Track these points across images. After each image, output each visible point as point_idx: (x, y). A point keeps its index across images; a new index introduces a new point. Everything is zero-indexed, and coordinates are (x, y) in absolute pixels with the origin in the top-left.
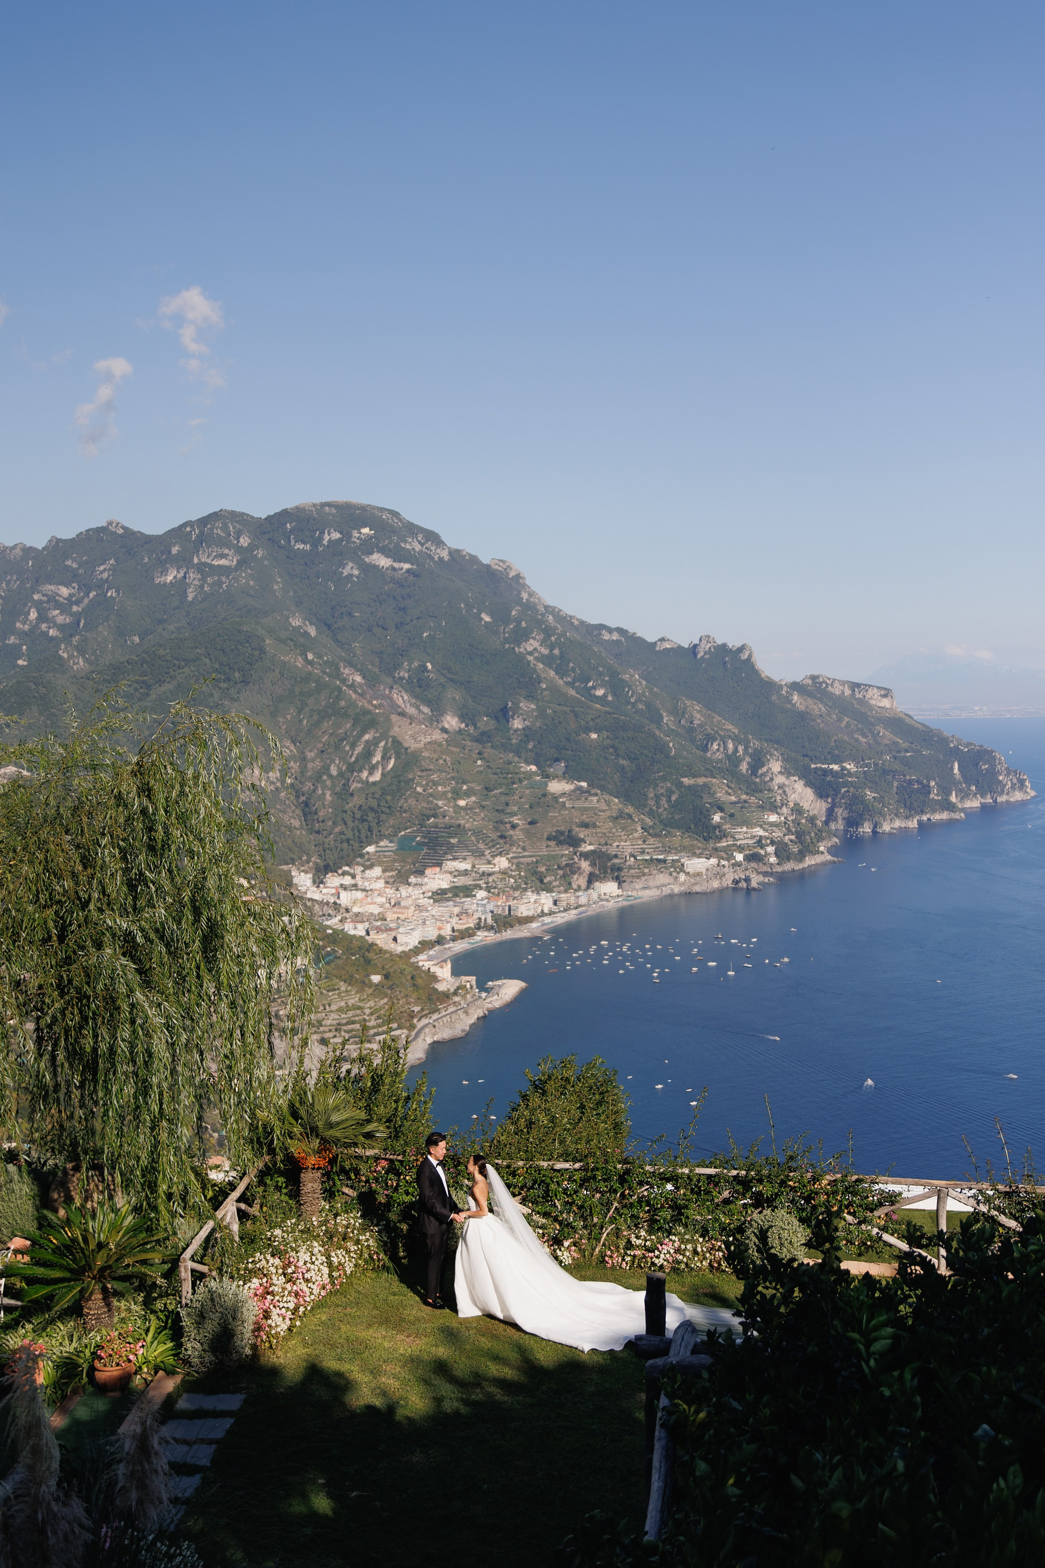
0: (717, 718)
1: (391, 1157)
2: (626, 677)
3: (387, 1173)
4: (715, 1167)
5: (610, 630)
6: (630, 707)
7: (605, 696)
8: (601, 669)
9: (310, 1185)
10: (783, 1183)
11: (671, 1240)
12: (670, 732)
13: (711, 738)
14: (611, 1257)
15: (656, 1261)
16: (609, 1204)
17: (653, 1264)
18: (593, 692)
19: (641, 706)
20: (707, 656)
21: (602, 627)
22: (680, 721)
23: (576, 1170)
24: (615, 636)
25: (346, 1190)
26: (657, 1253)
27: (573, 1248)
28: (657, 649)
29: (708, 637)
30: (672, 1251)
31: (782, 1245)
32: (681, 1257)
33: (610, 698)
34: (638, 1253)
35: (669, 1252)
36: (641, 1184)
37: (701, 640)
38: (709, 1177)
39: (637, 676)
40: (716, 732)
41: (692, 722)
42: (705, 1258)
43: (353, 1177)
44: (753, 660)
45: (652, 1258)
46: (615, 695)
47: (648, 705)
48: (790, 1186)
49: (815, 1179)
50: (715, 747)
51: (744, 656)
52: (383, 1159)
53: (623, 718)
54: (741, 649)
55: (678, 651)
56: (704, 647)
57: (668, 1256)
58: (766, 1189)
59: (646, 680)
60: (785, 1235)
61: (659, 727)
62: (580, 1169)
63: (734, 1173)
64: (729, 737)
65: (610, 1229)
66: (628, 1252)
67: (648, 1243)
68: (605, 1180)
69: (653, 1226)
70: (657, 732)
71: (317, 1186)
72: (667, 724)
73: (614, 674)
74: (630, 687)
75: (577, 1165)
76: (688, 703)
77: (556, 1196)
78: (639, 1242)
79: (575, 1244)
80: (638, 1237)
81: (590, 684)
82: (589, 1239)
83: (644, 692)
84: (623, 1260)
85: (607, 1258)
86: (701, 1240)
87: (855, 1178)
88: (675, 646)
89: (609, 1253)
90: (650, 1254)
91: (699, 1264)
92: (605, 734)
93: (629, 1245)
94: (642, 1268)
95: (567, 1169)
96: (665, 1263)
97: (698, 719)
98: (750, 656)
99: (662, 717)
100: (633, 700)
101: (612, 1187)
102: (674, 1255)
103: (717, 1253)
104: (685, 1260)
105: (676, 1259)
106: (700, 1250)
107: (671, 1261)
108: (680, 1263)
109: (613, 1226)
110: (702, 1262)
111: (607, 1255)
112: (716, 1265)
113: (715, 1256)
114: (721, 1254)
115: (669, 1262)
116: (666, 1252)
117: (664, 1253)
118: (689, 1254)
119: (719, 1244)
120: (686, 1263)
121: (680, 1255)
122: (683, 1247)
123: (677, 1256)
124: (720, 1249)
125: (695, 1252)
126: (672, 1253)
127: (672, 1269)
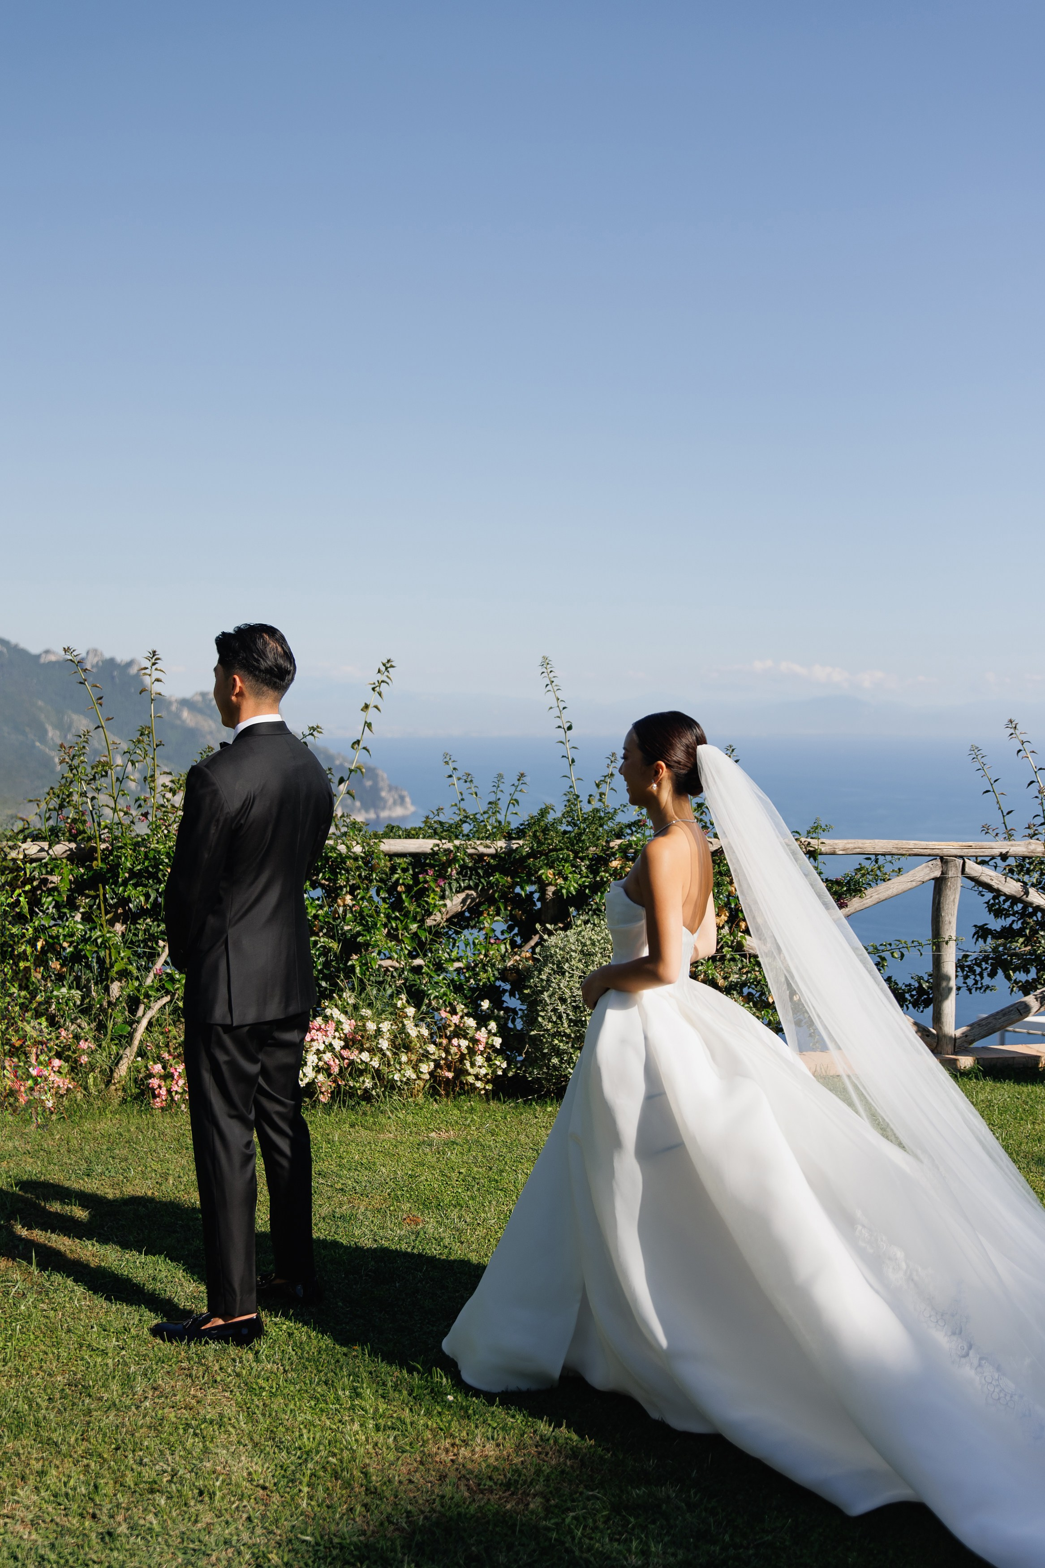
11: (326, 1019)
14: (166, 1077)
20: (95, 669)
22: (66, 736)
23: (57, 863)
28: (42, 660)
29: (96, 650)
30: (338, 1044)
32: (365, 1056)
35: (329, 1048)
37: (88, 653)
38: (418, 860)
42: (426, 1056)
51: (132, 671)
54: (130, 664)
55: (63, 663)
56: (93, 660)
57: (328, 1056)
61: (44, 742)
62: (70, 860)
65: (157, 1006)
72: (52, 739)
76: (75, 717)
82: (99, 1040)
85: (155, 1082)
86: (411, 1010)
88: (60, 658)
89: (158, 1068)
91: (410, 1073)
96: (321, 1077)
99: (45, 732)
102: (345, 1053)
103: (455, 1041)
104: (375, 1063)
105: (352, 1063)
106: (413, 1032)
107: (336, 1070)
108: (361, 1073)
109: (167, 999)
110: (416, 1068)
111: (150, 1076)
112: (450, 1075)
113: (447, 1052)
114: (464, 1043)
115: (329, 1075)
116: (322, 1047)
117: (318, 1052)
118: (384, 1044)
119: (455, 1019)
120: (378, 1071)
121: (361, 1051)
122: (371, 1026)
123: (353, 1055)
124: (461, 1032)
125: (401, 1043)
126: (338, 1048)
127: (336, 1094)
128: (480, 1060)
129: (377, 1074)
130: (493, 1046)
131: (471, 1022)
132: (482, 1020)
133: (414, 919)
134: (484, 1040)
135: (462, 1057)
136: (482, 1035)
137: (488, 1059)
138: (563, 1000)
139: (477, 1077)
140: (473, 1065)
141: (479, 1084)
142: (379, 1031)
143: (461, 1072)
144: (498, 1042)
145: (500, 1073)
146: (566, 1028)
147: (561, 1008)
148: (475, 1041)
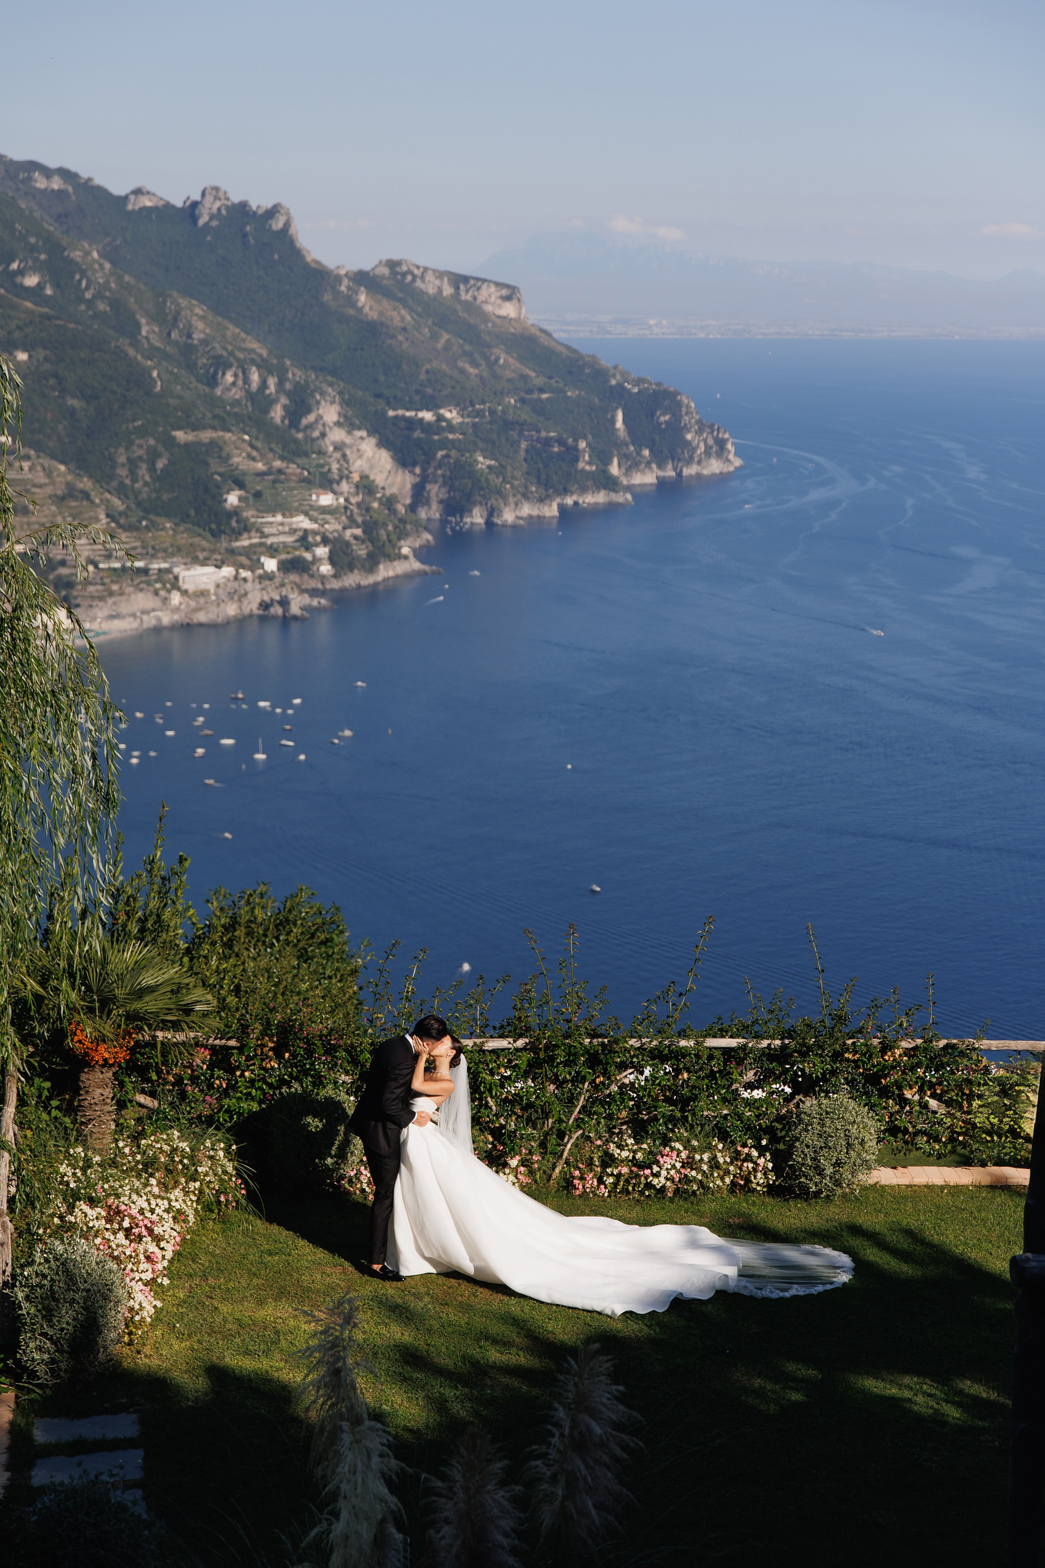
0: (232, 330)
1: (217, 1042)
2: (77, 255)
3: (211, 1067)
4: (731, 1037)
5: (47, 172)
6: (83, 307)
7: (40, 286)
8: (33, 240)
9: (99, 1091)
10: (837, 1056)
11: (672, 1149)
12: (152, 352)
13: (221, 364)
14: (582, 1178)
15: (655, 1181)
16: (571, 1101)
17: (649, 1186)
18: (18, 279)
19: (102, 306)
20: (214, 223)
21: (33, 166)
22: (169, 334)
23: (517, 1050)
24: (56, 184)
25: (141, 1098)
26: (656, 1169)
27: (522, 1169)
28: (130, 207)
29: (217, 189)
30: (678, 1165)
31: (849, 1146)
32: (694, 1173)
33: (49, 291)
34: (625, 1170)
35: (674, 1167)
36: (622, 1067)
37: (203, 194)
38: (725, 1051)
39: (95, 255)
40: (231, 354)
41: (189, 336)
42: (727, 1172)
43: (155, 1077)
44: (292, 231)
45: (646, 1178)
46: (57, 285)
47: (116, 305)
48: (848, 1060)
49: (886, 1048)
50: (229, 378)
51: (278, 224)
52: (202, 1046)
53: (72, 326)
54: (273, 212)
55: (165, 211)
56: (210, 206)
57: (673, 1172)
58: (812, 1066)
59: (112, 262)
60: (854, 1130)
61: (135, 342)
62: (524, 1049)
63: (765, 1043)
64: (253, 362)
65: (575, 1136)
66: (609, 1170)
67: (639, 1156)
68: (567, 1064)
69: (640, 1130)
70: (131, 352)
71: (108, 1092)
72: (147, 338)
73: (55, 249)
74: (83, 273)
75: (520, 1043)
76: (183, 302)
77: (490, 1091)
78: (625, 1154)
79: (523, 1163)
80: (620, 1147)
81: (15, 266)
82: (543, 1155)
83: (107, 282)
84: (601, 1181)
85: (576, 1182)
86: (720, 1146)
87: (942, 1043)
88: (161, 203)
89: (577, 1173)
90: (648, 1172)
91: (719, 1182)
92: (41, 353)
93: (608, 1160)
94: (628, 1193)
95: (503, 1050)
96: (668, 1184)
97: (200, 330)
98: (287, 225)
99: (138, 326)
100: (88, 295)
101: (578, 1073)
102: (682, 1171)
103: (745, 1164)
104: (699, 1177)
105: (686, 1175)
106: (721, 1160)
107: (677, 1180)
108: (691, 1181)
109: (580, 1132)
110: (722, 1179)
111: (574, 1178)
112: (742, 1183)
113: (741, 1169)
114: (751, 1165)
115: (673, 1182)
116: (669, 1167)
117: (667, 1169)
118: (705, 1167)
119: (746, 1150)
120: (701, 1181)
121: (692, 1169)
122: (698, 1157)
123: (687, 1171)
124: (748, 1158)
125: (714, 1164)
126: (678, 1167)
127: (677, 1191)
128: (759, 1175)
129: (701, 1184)
130: (767, 1168)
131: (755, 1153)
132: (762, 1151)
133: (723, 1087)
134: (762, 1164)
135: (750, 1173)
136: (761, 1161)
137: (765, 1174)
138: (808, 1147)
139: (758, 1184)
140: (755, 1178)
141: (759, 1188)
142: (702, 1159)
143: (748, 1181)
144: (770, 1165)
145: (771, 1182)
146: (809, 1162)
147: (806, 1150)
148: (758, 1165)
